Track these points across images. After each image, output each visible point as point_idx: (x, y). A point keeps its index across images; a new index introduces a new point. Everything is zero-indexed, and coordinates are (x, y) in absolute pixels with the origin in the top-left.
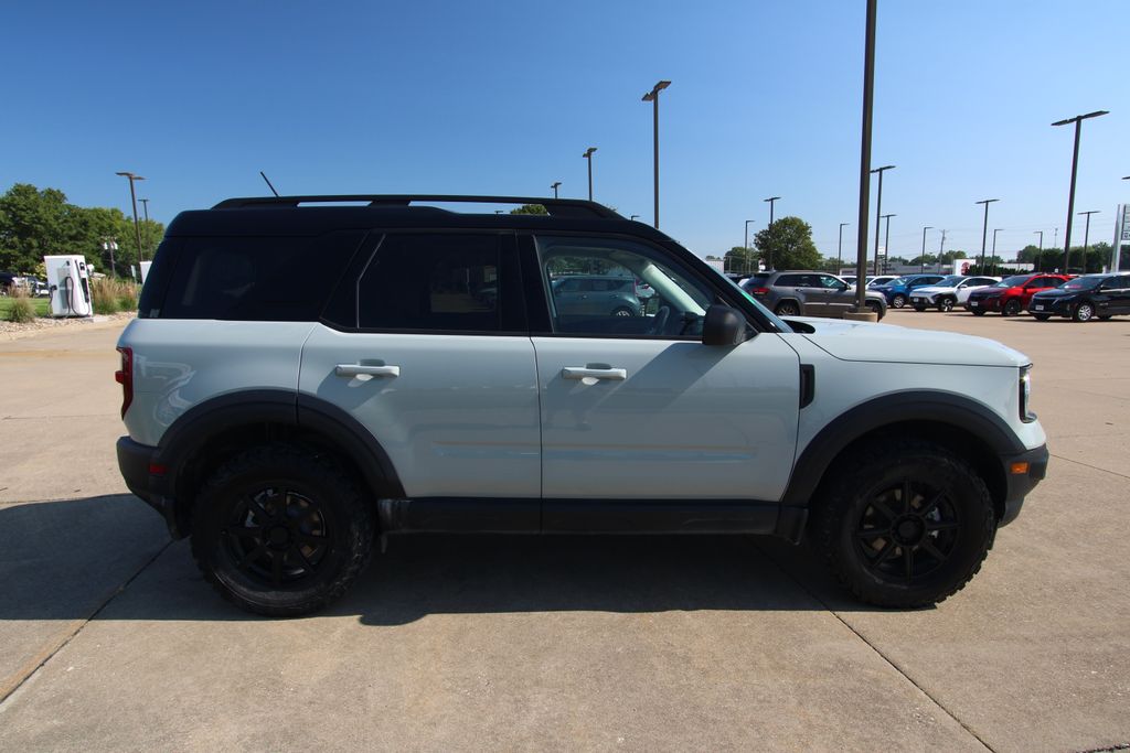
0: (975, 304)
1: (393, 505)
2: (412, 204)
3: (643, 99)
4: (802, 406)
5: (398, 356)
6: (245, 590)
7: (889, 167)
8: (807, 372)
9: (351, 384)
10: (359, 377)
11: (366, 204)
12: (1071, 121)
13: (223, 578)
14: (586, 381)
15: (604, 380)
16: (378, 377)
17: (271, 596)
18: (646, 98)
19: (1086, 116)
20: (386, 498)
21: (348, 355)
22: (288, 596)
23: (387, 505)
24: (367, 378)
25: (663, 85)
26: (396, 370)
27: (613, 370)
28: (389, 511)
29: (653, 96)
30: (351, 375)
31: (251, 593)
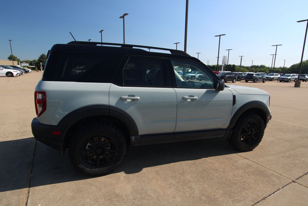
0: (200, 78)
1: (135, 138)
2: (134, 48)
3: (120, 18)
4: (233, 105)
5: (139, 94)
6: (88, 169)
7: (179, 43)
8: (234, 97)
9: (125, 102)
10: (128, 100)
11: (120, 46)
12: (219, 36)
13: (81, 166)
14: (189, 100)
15: (192, 100)
16: (133, 100)
17: (97, 170)
18: (121, 17)
19: (222, 35)
20: (133, 136)
21: (124, 93)
22: (102, 169)
23: (133, 138)
24: (130, 100)
25: (126, 14)
26: (139, 98)
27: (195, 97)
28: (134, 140)
29: (123, 17)
30: (125, 99)
31: (90, 170)
